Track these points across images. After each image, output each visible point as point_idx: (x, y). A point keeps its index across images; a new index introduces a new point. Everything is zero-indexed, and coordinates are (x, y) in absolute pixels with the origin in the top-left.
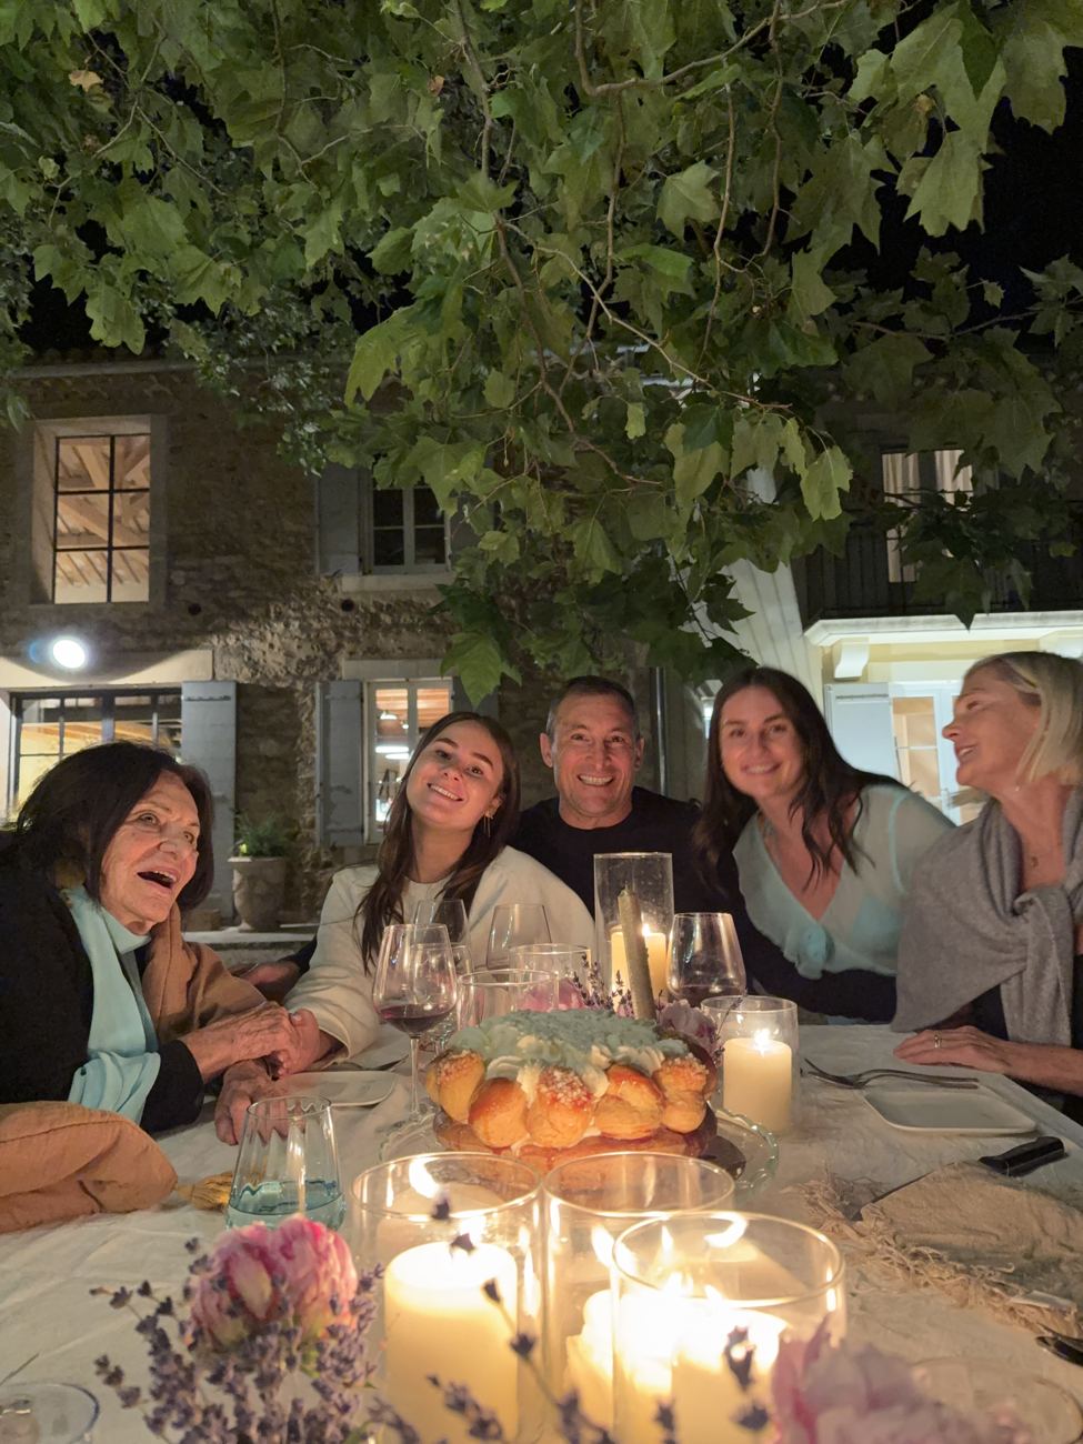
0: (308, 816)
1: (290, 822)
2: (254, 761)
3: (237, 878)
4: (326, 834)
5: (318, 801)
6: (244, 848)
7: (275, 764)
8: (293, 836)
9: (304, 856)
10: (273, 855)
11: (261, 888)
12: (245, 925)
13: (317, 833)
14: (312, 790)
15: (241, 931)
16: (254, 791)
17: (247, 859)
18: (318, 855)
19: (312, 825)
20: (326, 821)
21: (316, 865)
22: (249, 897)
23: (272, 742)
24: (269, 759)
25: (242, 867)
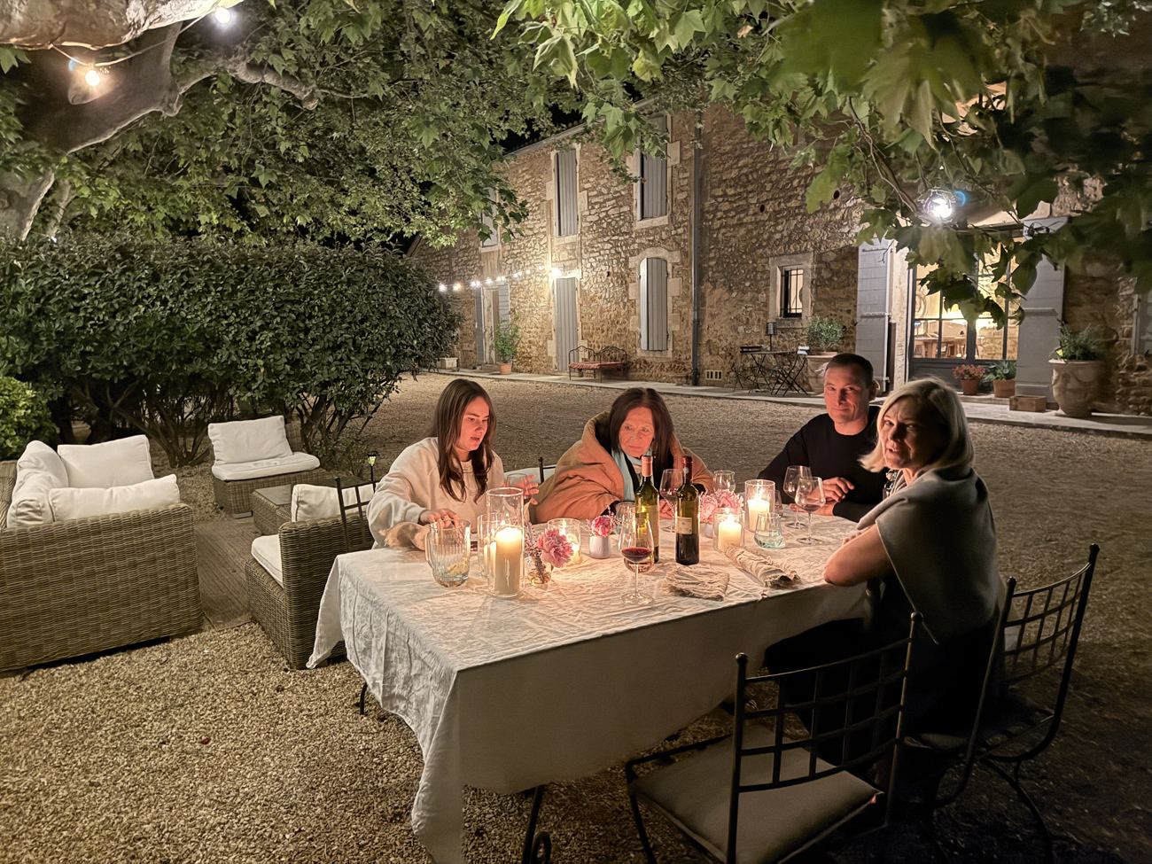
0: (1126, 327)
1: (1109, 332)
2: (1081, 281)
3: (1055, 375)
4: (1141, 343)
5: (1135, 314)
6: (1060, 353)
7: (1099, 283)
8: (1111, 344)
9: (1121, 359)
10: (1084, 359)
11: (1072, 384)
12: (1060, 411)
13: (1132, 342)
14: (1131, 304)
15: (1057, 415)
16: (1080, 306)
17: (1063, 362)
18: (1134, 360)
19: (1129, 335)
20: (1142, 332)
21: (1131, 368)
22: (1063, 390)
23: (1098, 265)
24: (1093, 279)
25: (1058, 367)
